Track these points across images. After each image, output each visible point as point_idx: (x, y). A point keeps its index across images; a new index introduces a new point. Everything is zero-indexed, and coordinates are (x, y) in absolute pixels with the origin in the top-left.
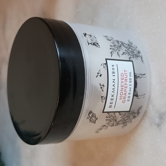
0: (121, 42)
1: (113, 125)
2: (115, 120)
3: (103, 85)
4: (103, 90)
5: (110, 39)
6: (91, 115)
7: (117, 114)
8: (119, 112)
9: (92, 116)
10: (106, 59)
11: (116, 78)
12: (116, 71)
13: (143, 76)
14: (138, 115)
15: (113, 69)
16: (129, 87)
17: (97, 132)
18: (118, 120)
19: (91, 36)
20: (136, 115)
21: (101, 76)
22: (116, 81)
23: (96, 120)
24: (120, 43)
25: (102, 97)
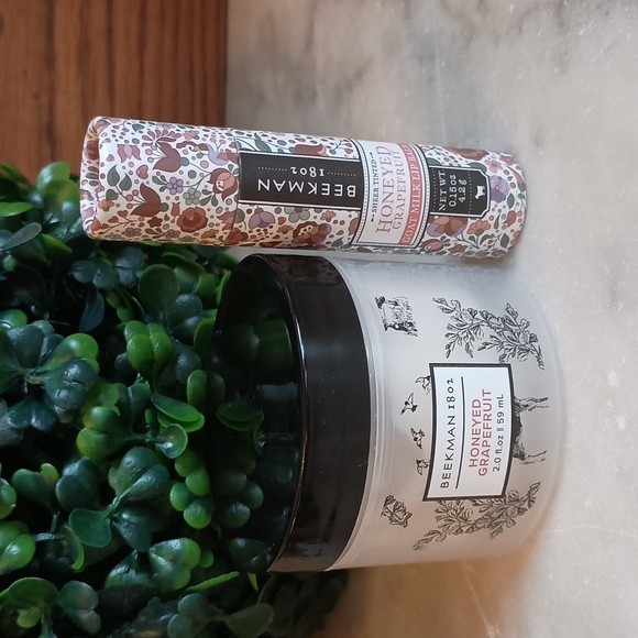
0: (482, 313)
1: (459, 531)
2: (462, 518)
3: (420, 432)
4: (420, 446)
5: (451, 307)
6: (391, 507)
7: (467, 504)
8: (472, 499)
9: (394, 510)
10: (432, 366)
11: (458, 412)
12: (457, 394)
13: (539, 404)
14: (530, 506)
15: (451, 390)
16: (495, 434)
17: (417, 547)
18: (473, 518)
19: (396, 304)
20: (525, 506)
21: (414, 409)
22: (458, 421)
23: (407, 518)
24: (478, 316)
25: (419, 462)
